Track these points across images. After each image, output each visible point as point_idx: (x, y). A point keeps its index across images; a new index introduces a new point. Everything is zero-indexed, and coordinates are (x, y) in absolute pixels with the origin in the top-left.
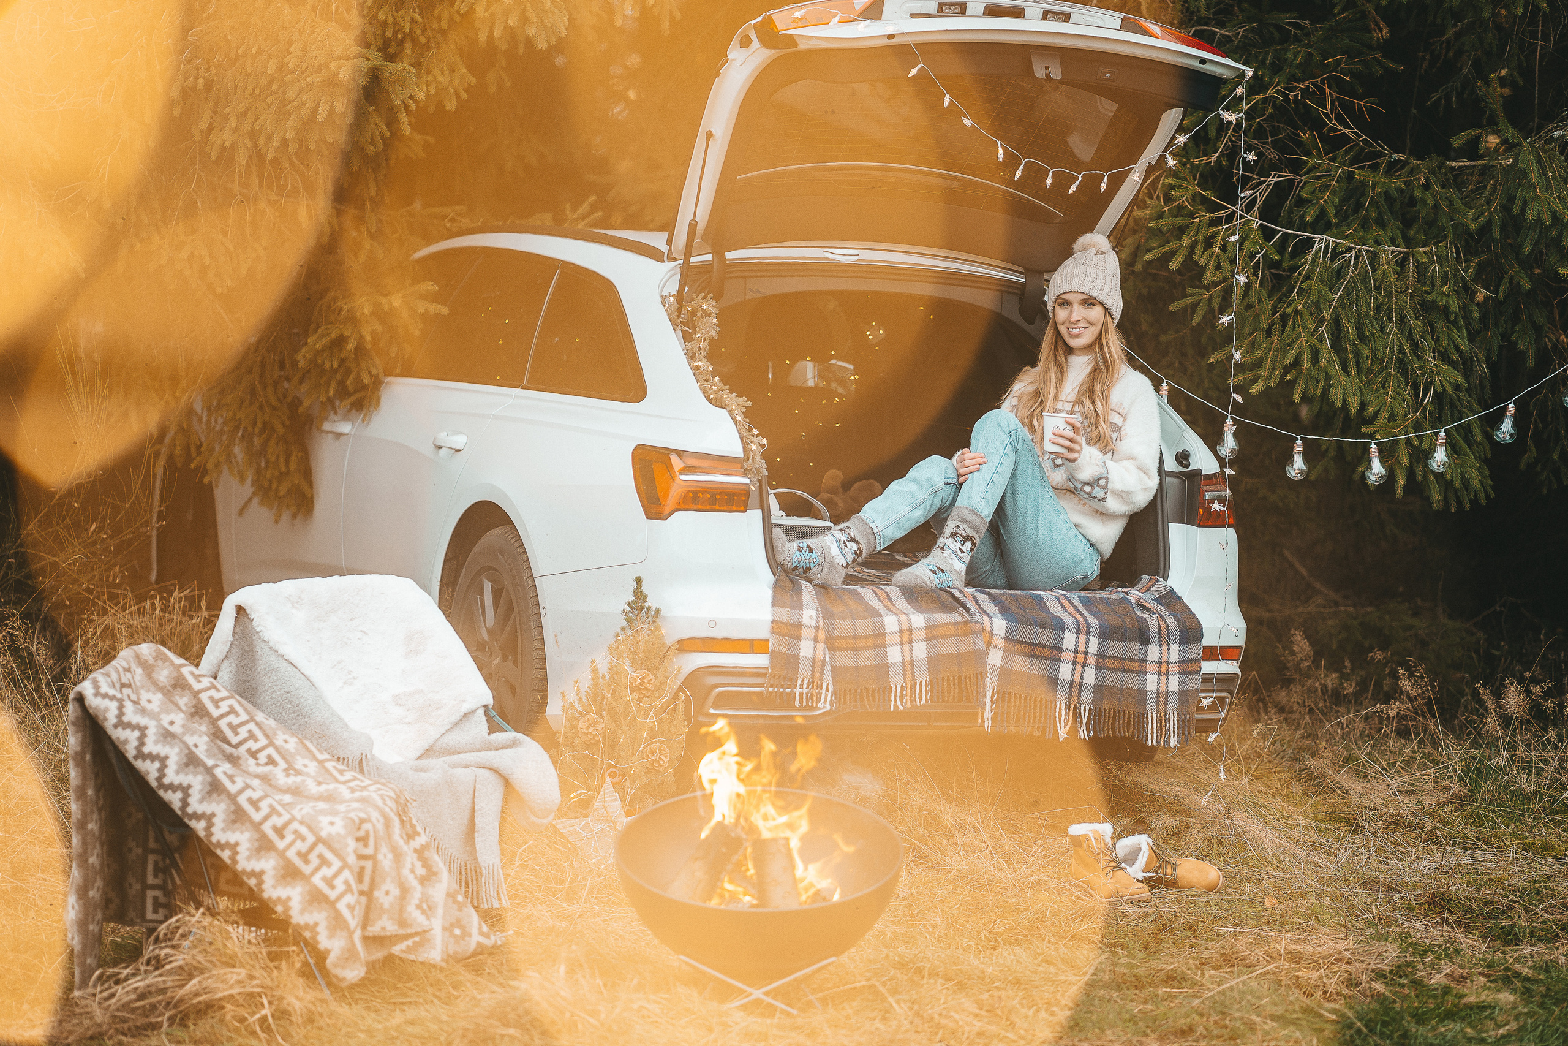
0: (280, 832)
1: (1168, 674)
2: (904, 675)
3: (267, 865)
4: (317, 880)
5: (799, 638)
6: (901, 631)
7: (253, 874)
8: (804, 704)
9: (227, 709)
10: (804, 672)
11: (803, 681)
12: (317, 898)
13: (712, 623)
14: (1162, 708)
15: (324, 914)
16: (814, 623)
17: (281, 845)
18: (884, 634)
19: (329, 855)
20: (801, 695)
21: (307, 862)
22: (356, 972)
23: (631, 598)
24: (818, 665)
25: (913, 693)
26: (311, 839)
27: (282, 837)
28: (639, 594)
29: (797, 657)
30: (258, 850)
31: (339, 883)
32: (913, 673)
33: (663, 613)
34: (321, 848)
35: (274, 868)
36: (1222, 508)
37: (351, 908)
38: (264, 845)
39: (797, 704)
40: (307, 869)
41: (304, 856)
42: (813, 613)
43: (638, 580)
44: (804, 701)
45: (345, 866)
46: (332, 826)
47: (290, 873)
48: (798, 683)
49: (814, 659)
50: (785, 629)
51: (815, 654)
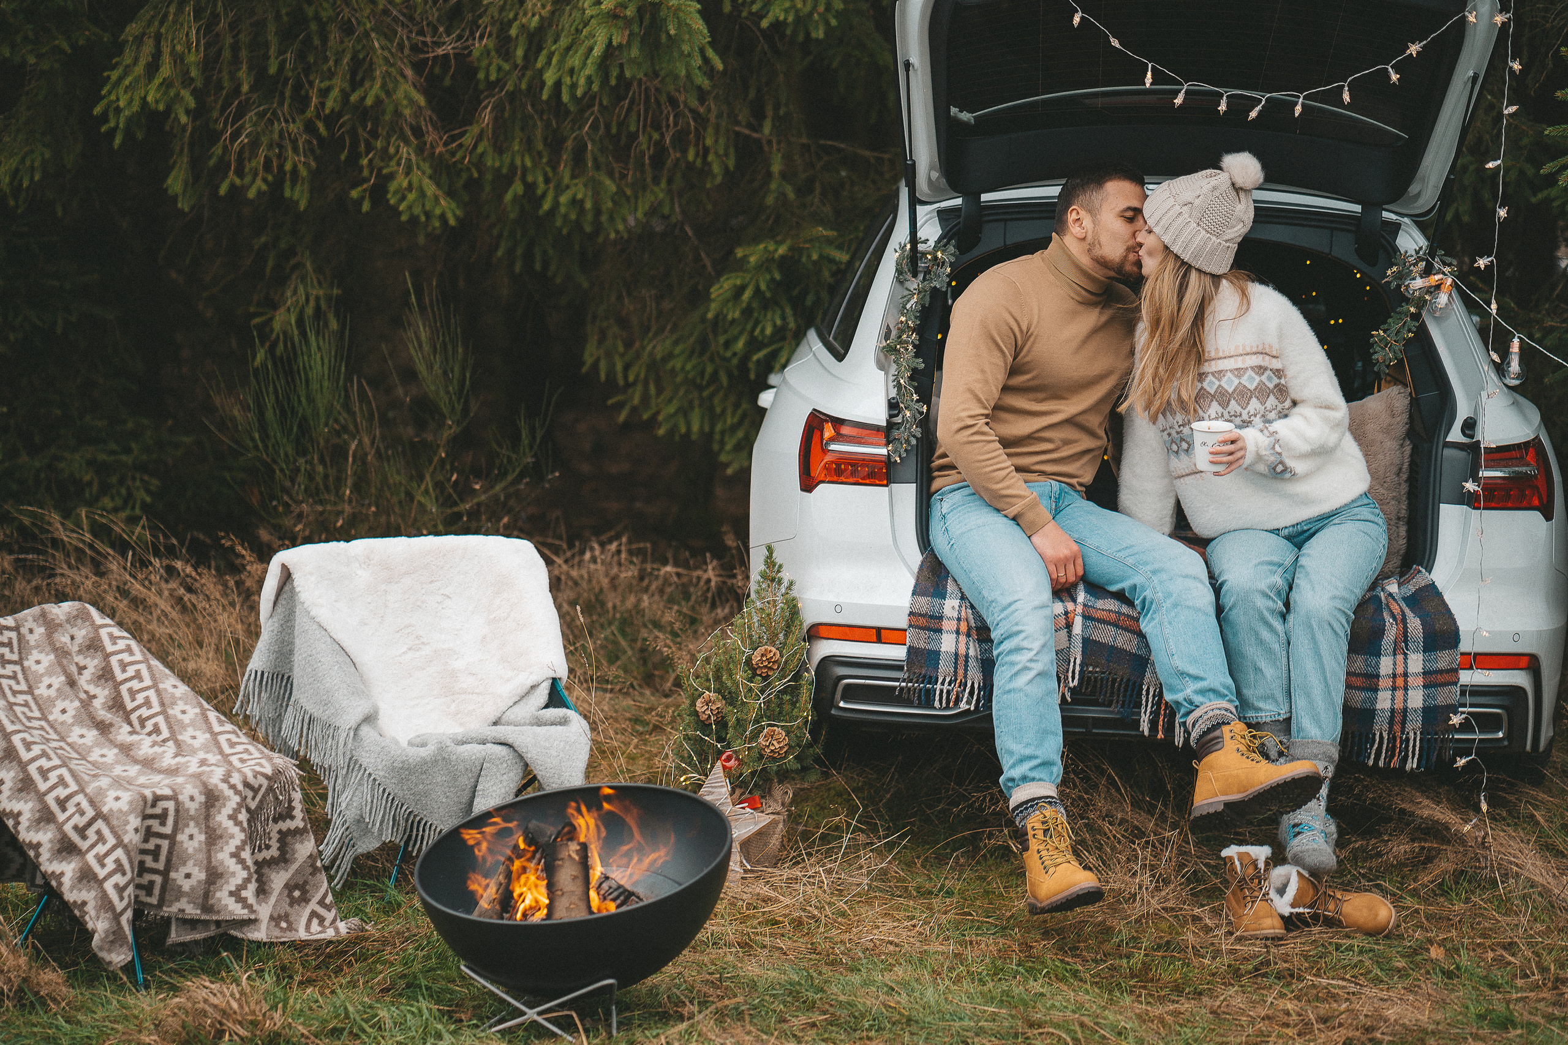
0: (62, 804)
1: (1406, 689)
3: (45, 837)
4: (90, 857)
5: (939, 631)
7: (31, 845)
9: (133, 674)
10: (945, 668)
11: (944, 680)
12: (86, 876)
13: (838, 608)
14: (1397, 728)
15: (93, 894)
16: (956, 615)
17: (61, 817)
19: (106, 832)
20: (942, 691)
21: (84, 837)
22: (123, 957)
23: (764, 568)
24: (961, 662)
26: (90, 813)
27: (64, 810)
28: (770, 563)
29: (937, 653)
30: (38, 821)
31: (110, 862)
34: (100, 824)
35: (51, 841)
36: (1477, 488)
37: (120, 890)
38: (46, 817)
39: (937, 704)
40: (84, 845)
41: (82, 831)
42: (954, 603)
43: (771, 549)
44: (944, 702)
45: (120, 844)
46: (117, 801)
47: (66, 848)
48: (940, 681)
49: (956, 654)
50: (922, 621)
51: (957, 649)
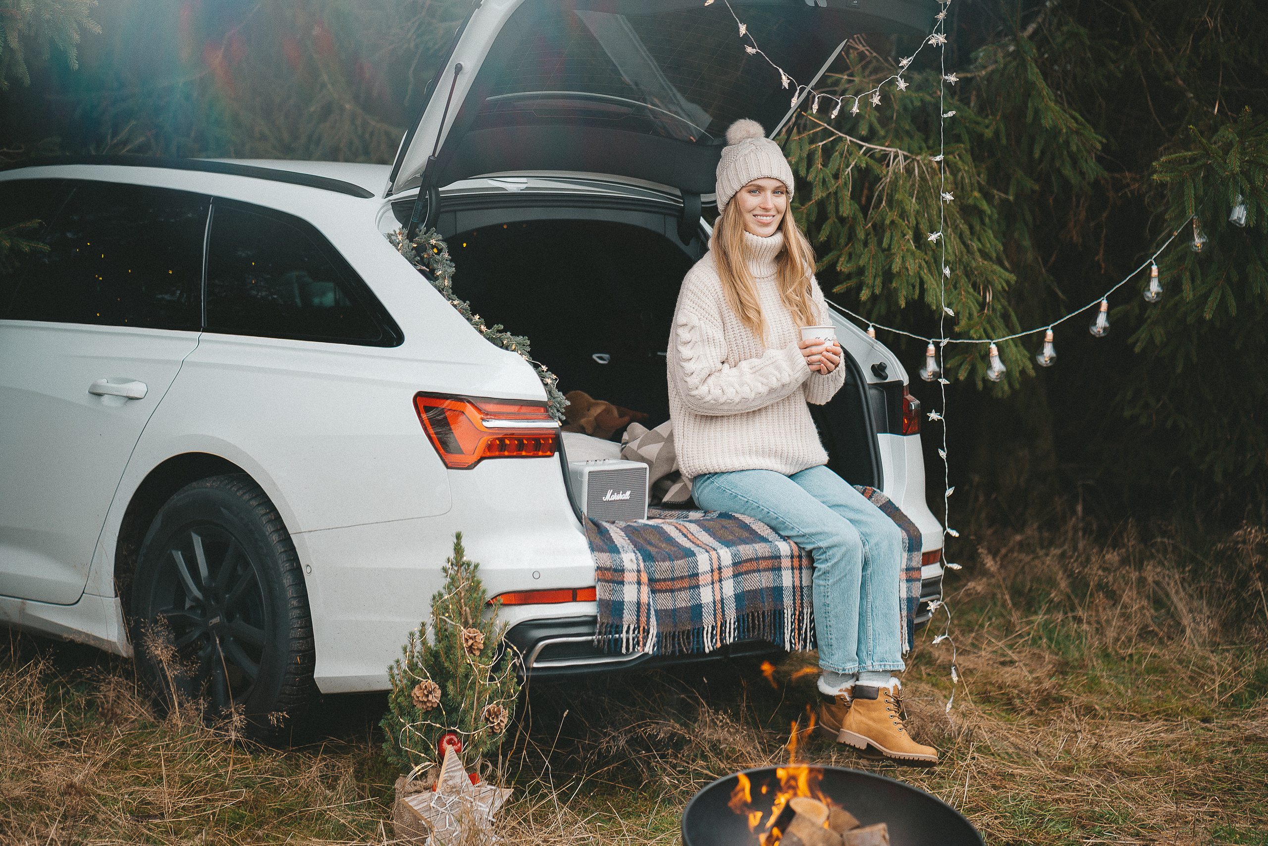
2: (715, 615)
5: (622, 583)
6: (712, 571)
8: (631, 650)
10: (629, 618)
11: (629, 628)
13: (536, 575)
16: (635, 567)
18: (697, 575)
20: (628, 640)
23: (452, 555)
25: (722, 632)
28: (458, 550)
29: (621, 603)
32: (723, 611)
33: (480, 567)
39: (624, 651)
42: (633, 556)
43: (458, 537)
44: (631, 648)
48: (625, 629)
49: (639, 604)
50: (608, 575)
51: (639, 598)
